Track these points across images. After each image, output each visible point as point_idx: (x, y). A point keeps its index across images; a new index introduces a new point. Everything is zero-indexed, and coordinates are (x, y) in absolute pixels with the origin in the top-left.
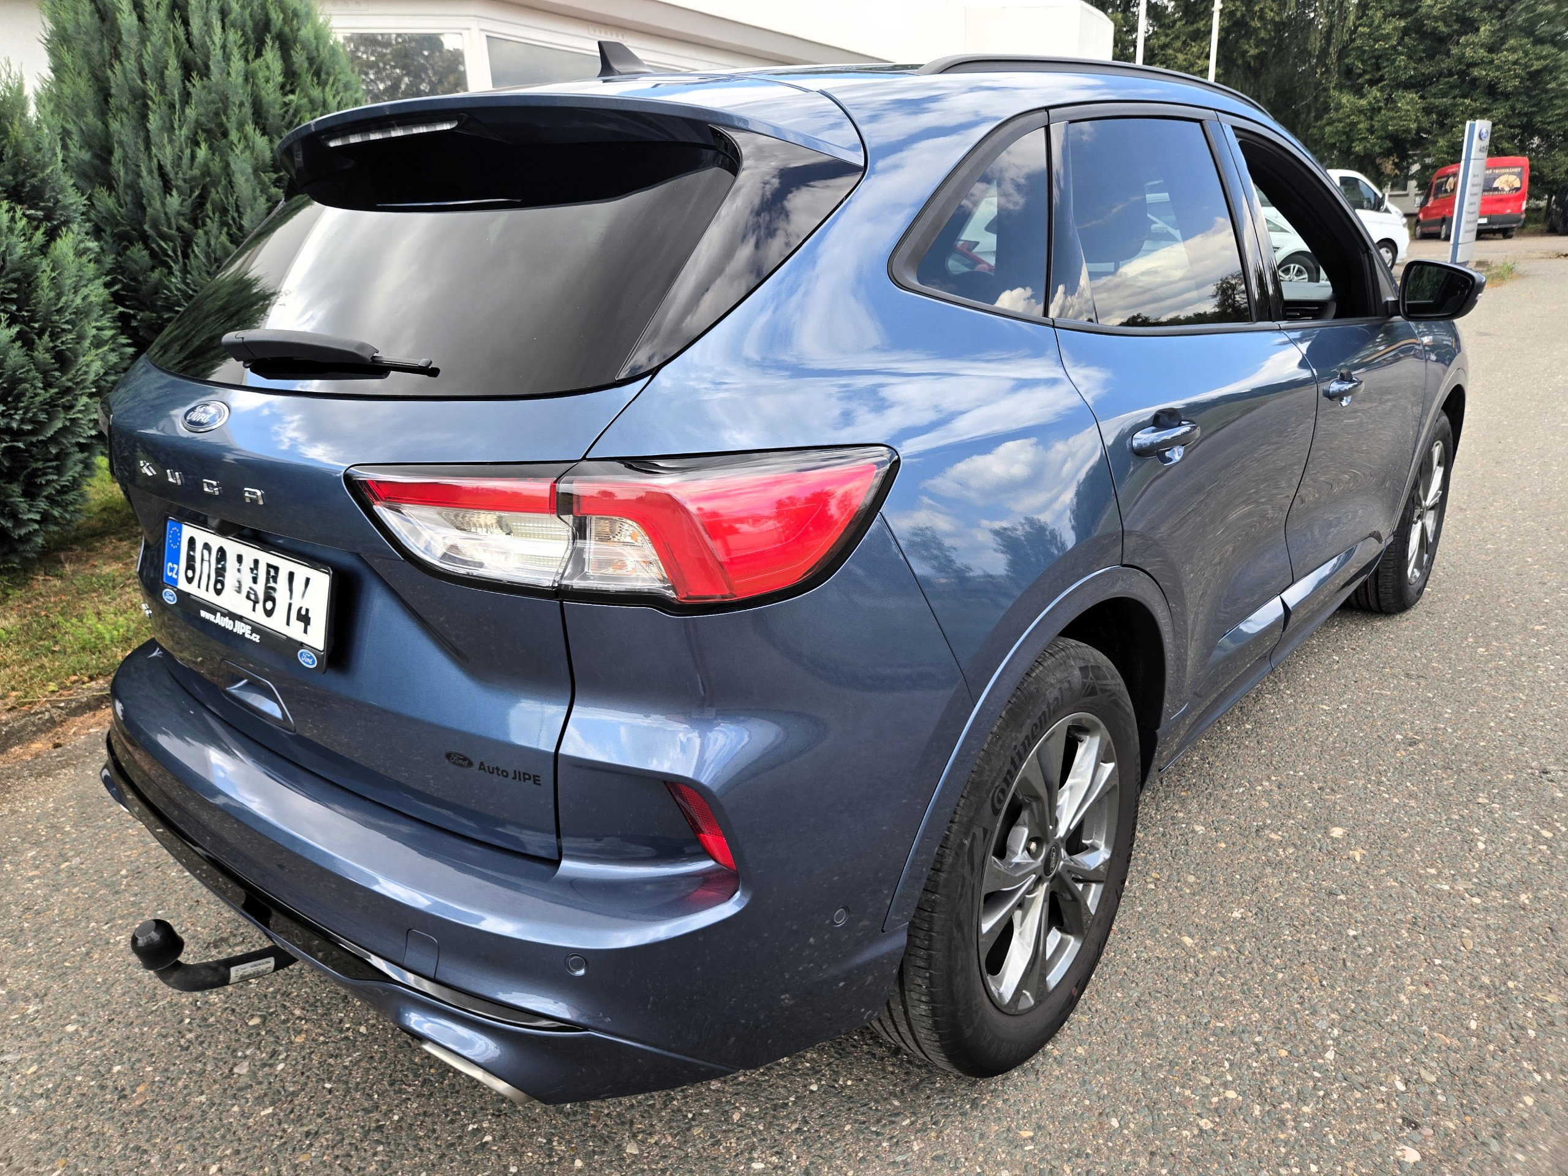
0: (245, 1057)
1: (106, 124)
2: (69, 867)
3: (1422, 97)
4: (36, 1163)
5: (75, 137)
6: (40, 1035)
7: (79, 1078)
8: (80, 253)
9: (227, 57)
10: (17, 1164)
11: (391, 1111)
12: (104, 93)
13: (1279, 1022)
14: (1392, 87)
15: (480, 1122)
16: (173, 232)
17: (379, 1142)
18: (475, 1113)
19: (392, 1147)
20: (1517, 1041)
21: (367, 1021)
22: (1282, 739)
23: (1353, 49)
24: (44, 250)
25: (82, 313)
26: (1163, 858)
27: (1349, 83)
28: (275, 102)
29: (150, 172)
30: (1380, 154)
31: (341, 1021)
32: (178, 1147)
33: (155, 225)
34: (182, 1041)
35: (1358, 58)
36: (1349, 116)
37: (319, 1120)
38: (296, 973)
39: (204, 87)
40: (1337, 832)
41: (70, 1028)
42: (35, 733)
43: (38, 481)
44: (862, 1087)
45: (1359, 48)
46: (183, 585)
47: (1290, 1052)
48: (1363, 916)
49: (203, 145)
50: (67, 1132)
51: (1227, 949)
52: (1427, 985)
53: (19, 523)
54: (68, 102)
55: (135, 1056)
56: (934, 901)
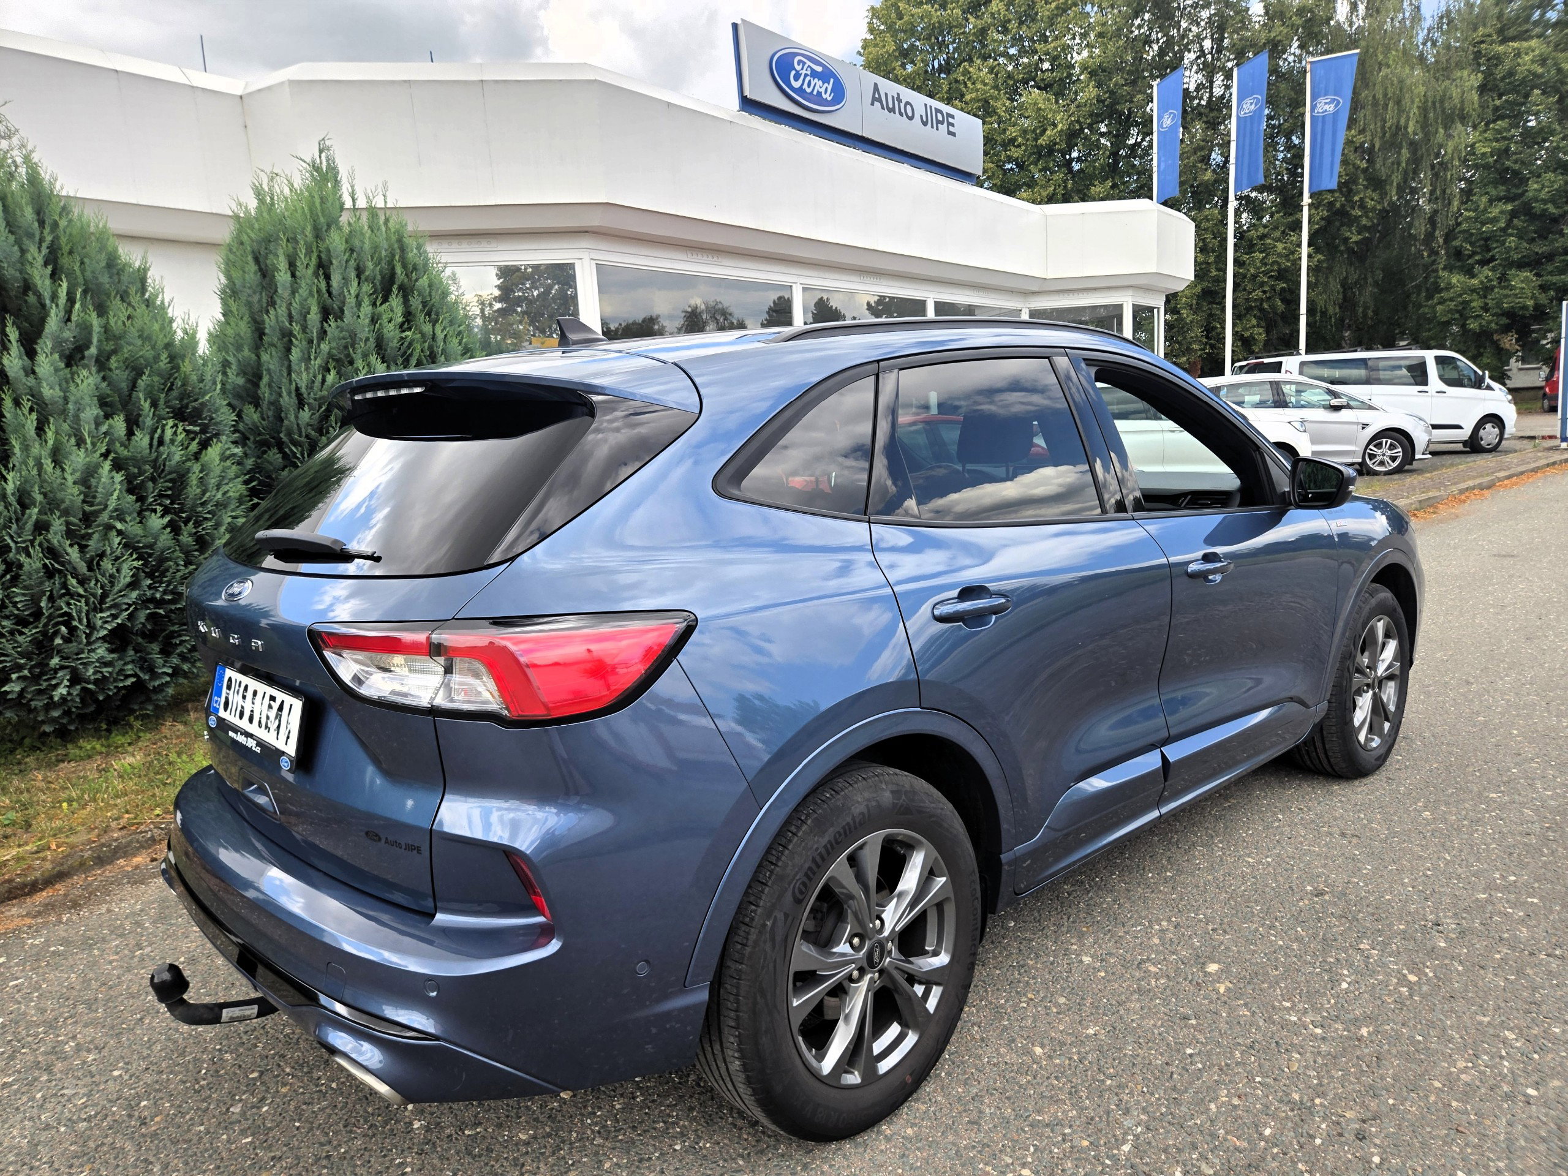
0: (241, 1100)
1: (258, 356)
2: (142, 954)
3: (1538, 275)
4: (71, 1167)
5: (234, 367)
6: (93, 1077)
7: (114, 1109)
8: (224, 458)
9: (359, 304)
10: (56, 1166)
11: (339, 1145)
12: (260, 332)
13: (1092, 1119)
14: (1504, 266)
15: (406, 1157)
16: (303, 439)
17: (325, 1167)
18: (403, 1151)
19: (334, 1171)
20: (1301, 1147)
21: (338, 1079)
22: (1197, 886)
23: (1460, 232)
24: (197, 456)
25: (222, 505)
26: (1045, 982)
27: (1459, 264)
28: (394, 338)
29: (289, 393)
30: (1496, 331)
31: (319, 1078)
32: (176, 1161)
33: (289, 434)
34: (197, 1086)
35: (1466, 240)
36: (1461, 295)
37: (285, 1149)
38: (294, 1040)
39: (338, 327)
40: (1213, 968)
41: (116, 1073)
42: (138, 849)
43: (174, 641)
44: (717, 1149)
45: (1464, 231)
46: (222, 714)
47: (1091, 1143)
48: (1206, 1038)
49: (333, 372)
50: (98, 1146)
51: (1070, 1059)
52: (1239, 1097)
53: (154, 675)
54: (231, 340)
55: (160, 1095)
56: (740, 970)
